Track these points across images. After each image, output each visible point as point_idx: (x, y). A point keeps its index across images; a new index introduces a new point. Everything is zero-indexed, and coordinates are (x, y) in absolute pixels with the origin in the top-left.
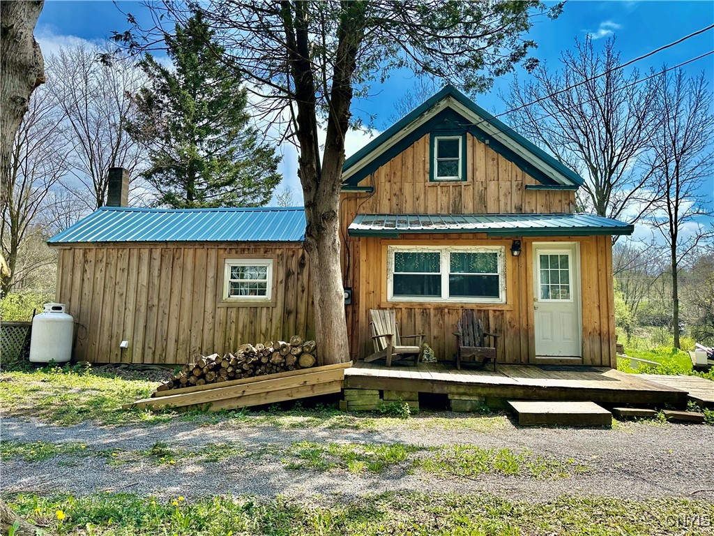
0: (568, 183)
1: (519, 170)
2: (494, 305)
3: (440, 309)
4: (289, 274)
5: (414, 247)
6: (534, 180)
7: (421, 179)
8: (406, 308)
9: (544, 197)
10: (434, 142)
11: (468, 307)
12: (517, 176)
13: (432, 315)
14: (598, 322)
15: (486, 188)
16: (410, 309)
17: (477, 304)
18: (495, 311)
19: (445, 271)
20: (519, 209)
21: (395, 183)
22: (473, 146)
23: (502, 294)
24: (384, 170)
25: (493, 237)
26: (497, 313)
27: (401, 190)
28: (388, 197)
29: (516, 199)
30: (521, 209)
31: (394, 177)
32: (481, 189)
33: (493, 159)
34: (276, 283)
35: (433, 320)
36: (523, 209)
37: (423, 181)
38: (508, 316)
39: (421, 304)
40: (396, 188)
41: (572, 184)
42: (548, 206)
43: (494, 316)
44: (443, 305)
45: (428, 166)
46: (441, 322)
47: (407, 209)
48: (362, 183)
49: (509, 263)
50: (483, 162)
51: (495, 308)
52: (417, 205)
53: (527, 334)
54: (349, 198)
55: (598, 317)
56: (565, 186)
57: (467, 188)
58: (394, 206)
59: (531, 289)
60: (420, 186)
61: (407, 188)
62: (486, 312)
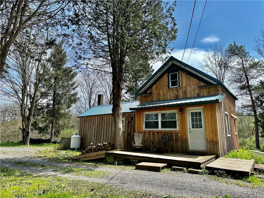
0: (215, 83)
1: (198, 81)
2: (175, 131)
3: (158, 132)
4: (129, 122)
5: (150, 112)
6: (204, 84)
7: (165, 88)
8: (148, 132)
9: (208, 89)
10: (169, 75)
11: (166, 132)
12: (197, 83)
13: (156, 135)
14: (212, 137)
15: (186, 89)
16: (149, 132)
17: (169, 131)
18: (175, 133)
19: (160, 120)
20: (198, 95)
21: (158, 91)
22: (182, 75)
23: (178, 127)
24: (154, 87)
25: (174, 107)
26: (176, 134)
27: (159, 92)
28: (156, 96)
29: (197, 91)
30: (199, 95)
31: (157, 89)
32: (185, 89)
33: (188, 78)
34: (126, 125)
35: (156, 136)
36: (200, 95)
37: (166, 89)
38: (179, 135)
39: (152, 131)
40: (158, 92)
41: (217, 84)
42: (209, 93)
43: (175, 135)
44: (159, 131)
45: (167, 84)
46: (158, 137)
47: (161, 99)
48: (148, 92)
49: (179, 116)
50: (185, 80)
51: (175, 132)
52: (164, 97)
53: (185, 141)
54: (144, 97)
55: (212, 135)
56: (214, 85)
57: (180, 89)
58: (157, 98)
59: (186, 125)
60: (165, 91)
61: (161, 91)
62: (172, 133)
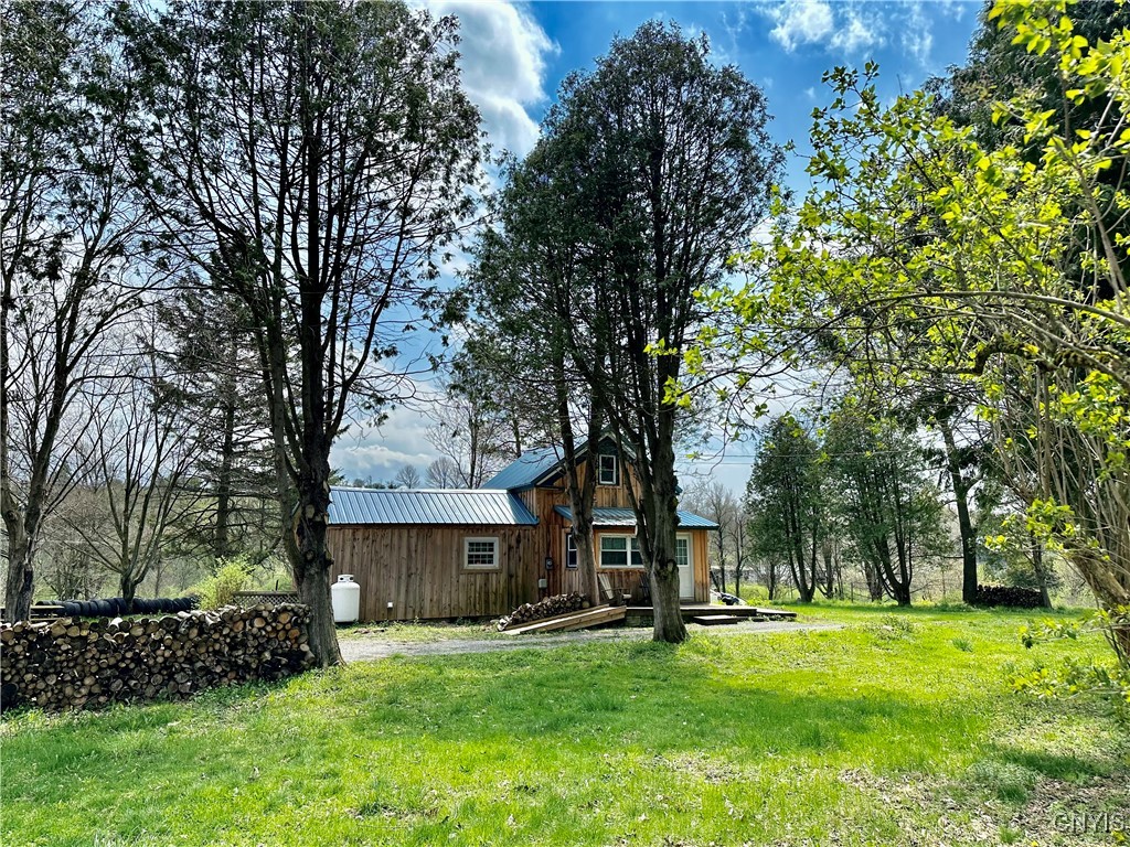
4: (510, 548)
5: (612, 534)
8: (609, 573)
10: (599, 458)
16: (612, 572)
19: (629, 549)
34: (502, 554)
44: (629, 570)
46: (627, 580)
48: (556, 483)
54: (548, 494)
57: (620, 490)
